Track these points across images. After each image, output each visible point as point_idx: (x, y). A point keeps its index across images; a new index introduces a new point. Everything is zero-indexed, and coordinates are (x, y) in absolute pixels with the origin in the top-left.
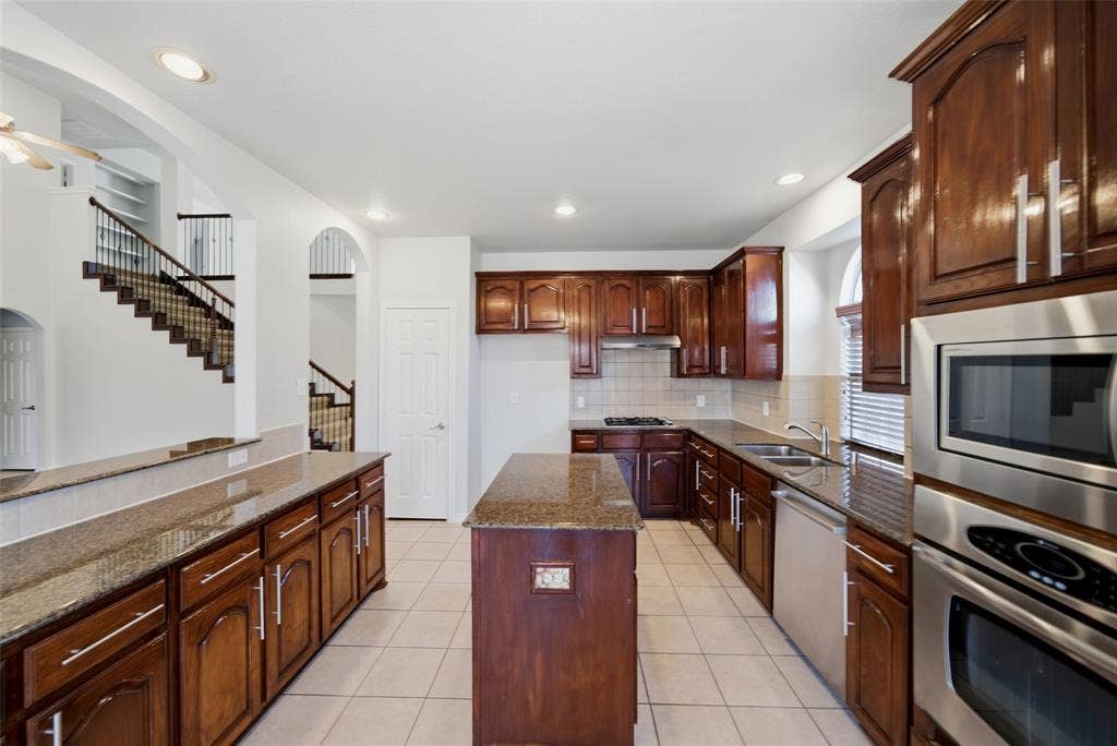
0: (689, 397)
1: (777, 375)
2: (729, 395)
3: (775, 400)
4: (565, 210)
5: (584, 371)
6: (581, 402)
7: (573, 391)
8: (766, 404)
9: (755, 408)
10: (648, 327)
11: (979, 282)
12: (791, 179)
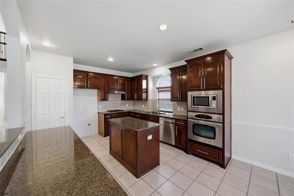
0: (124, 104)
1: (147, 99)
2: (132, 104)
3: (146, 105)
4: (111, 59)
5: (104, 98)
6: (100, 107)
7: (98, 104)
8: (143, 105)
9: (141, 106)
10: (119, 89)
11: (196, 88)
12: (155, 65)
